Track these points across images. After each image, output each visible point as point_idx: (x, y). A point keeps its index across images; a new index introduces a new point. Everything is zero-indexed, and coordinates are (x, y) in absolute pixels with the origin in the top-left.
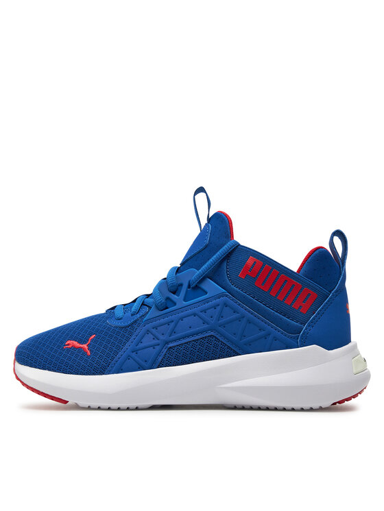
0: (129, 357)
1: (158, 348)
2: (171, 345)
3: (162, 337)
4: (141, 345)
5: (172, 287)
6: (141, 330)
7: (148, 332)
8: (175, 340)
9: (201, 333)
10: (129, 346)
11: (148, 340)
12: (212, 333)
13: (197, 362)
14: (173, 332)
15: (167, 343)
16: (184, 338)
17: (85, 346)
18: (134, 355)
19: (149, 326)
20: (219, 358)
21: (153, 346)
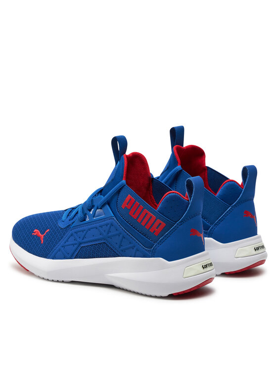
0: (59, 250)
1: (76, 246)
2: (82, 245)
3: (78, 239)
4: (67, 243)
5: (88, 207)
6: (69, 233)
7: (72, 235)
8: (85, 243)
9: (99, 240)
10: (62, 242)
11: (71, 241)
12: (105, 241)
13: (96, 257)
14: (84, 237)
15: (80, 244)
16: (89, 242)
17: (42, 236)
18: (62, 249)
19: (73, 231)
20: (109, 257)
21: (73, 245)
